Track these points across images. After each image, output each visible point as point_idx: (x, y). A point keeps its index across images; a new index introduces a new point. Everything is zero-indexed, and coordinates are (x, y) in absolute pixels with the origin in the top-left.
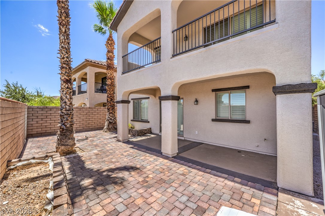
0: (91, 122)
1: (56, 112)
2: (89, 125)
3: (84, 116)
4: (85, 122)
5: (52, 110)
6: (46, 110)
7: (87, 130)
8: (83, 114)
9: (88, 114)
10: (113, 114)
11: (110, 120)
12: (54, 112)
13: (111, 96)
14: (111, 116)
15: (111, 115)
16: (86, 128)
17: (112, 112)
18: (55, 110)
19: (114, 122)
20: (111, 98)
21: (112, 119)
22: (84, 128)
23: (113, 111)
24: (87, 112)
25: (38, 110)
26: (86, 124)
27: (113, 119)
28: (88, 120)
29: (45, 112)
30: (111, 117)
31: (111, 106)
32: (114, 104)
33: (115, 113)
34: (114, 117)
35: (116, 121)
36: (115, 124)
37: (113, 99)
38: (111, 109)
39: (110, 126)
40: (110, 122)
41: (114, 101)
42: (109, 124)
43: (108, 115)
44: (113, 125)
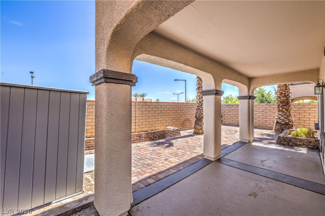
0: (269, 120)
1: (236, 108)
2: (266, 123)
3: (261, 113)
4: (262, 119)
5: (233, 107)
6: (230, 106)
7: (263, 128)
8: (259, 111)
9: (264, 111)
10: (283, 112)
11: (278, 120)
12: (234, 108)
14: (280, 115)
15: (280, 114)
16: (262, 125)
18: (235, 106)
19: (283, 123)
21: (281, 118)
22: (260, 125)
23: (283, 108)
24: (263, 109)
25: (225, 106)
26: (262, 121)
27: (282, 118)
28: (265, 117)
29: (229, 108)
30: (280, 116)
31: (281, 102)
32: (287, 100)
33: (287, 111)
34: (286, 117)
35: (287, 121)
36: (285, 125)
37: (284, 92)
38: (281, 105)
39: (277, 127)
40: (277, 122)
41: (286, 95)
42: (276, 124)
43: (277, 113)
44: (282, 126)
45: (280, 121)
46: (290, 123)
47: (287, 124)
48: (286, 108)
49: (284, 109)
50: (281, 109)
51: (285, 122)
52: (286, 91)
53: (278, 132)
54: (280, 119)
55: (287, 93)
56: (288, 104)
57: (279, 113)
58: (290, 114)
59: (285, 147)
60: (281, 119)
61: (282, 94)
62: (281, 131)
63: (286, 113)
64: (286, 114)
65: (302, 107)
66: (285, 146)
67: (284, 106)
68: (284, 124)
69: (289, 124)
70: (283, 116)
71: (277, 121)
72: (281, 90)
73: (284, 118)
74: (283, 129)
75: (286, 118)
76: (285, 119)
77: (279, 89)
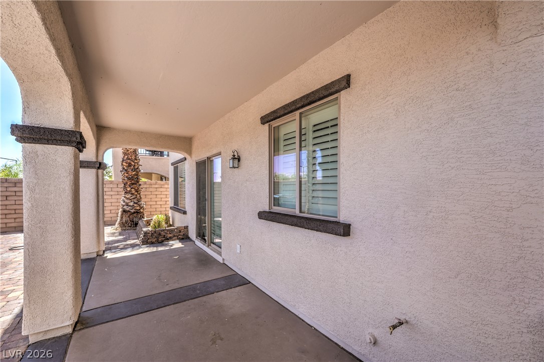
10: (132, 194)
11: (125, 207)
13: (128, 159)
14: (127, 199)
15: (128, 197)
17: (130, 191)
19: (132, 211)
20: (129, 161)
21: (129, 204)
23: (131, 188)
27: (131, 204)
30: (128, 201)
31: (129, 179)
32: (137, 175)
33: (137, 192)
34: (136, 201)
35: (138, 208)
36: (135, 215)
37: (133, 163)
38: (128, 184)
39: (124, 220)
40: (124, 211)
41: (136, 167)
42: (122, 214)
43: (124, 196)
44: (131, 217)
45: (128, 209)
46: (142, 210)
47: (138, 212)
48: (136, 188)
49: (133, 190)
50: (129, 189)
51: (135, 209)
52: (136, 161)
53: (126, 227)
54: (127, 205)
55: (136, 164)
56: (138, 182)
57: (126, 196)
58: (140, 196)
59: (157, 246)
60: (130, 206)
61: (130, 166)
62: (130, 225)
63: (136, 195)
64: (136, 197)
65: (148, 186)
66: (155, 245)
67: (133, 184)
68: (134, 213)
69: (140, 213)
70: (132, 200)
71: (124, 209)
72: (129, 159)
73: (134, 203)
74: (132, 221)
75: (136, 203)
76: (135, 205)
77: (126, 157)
